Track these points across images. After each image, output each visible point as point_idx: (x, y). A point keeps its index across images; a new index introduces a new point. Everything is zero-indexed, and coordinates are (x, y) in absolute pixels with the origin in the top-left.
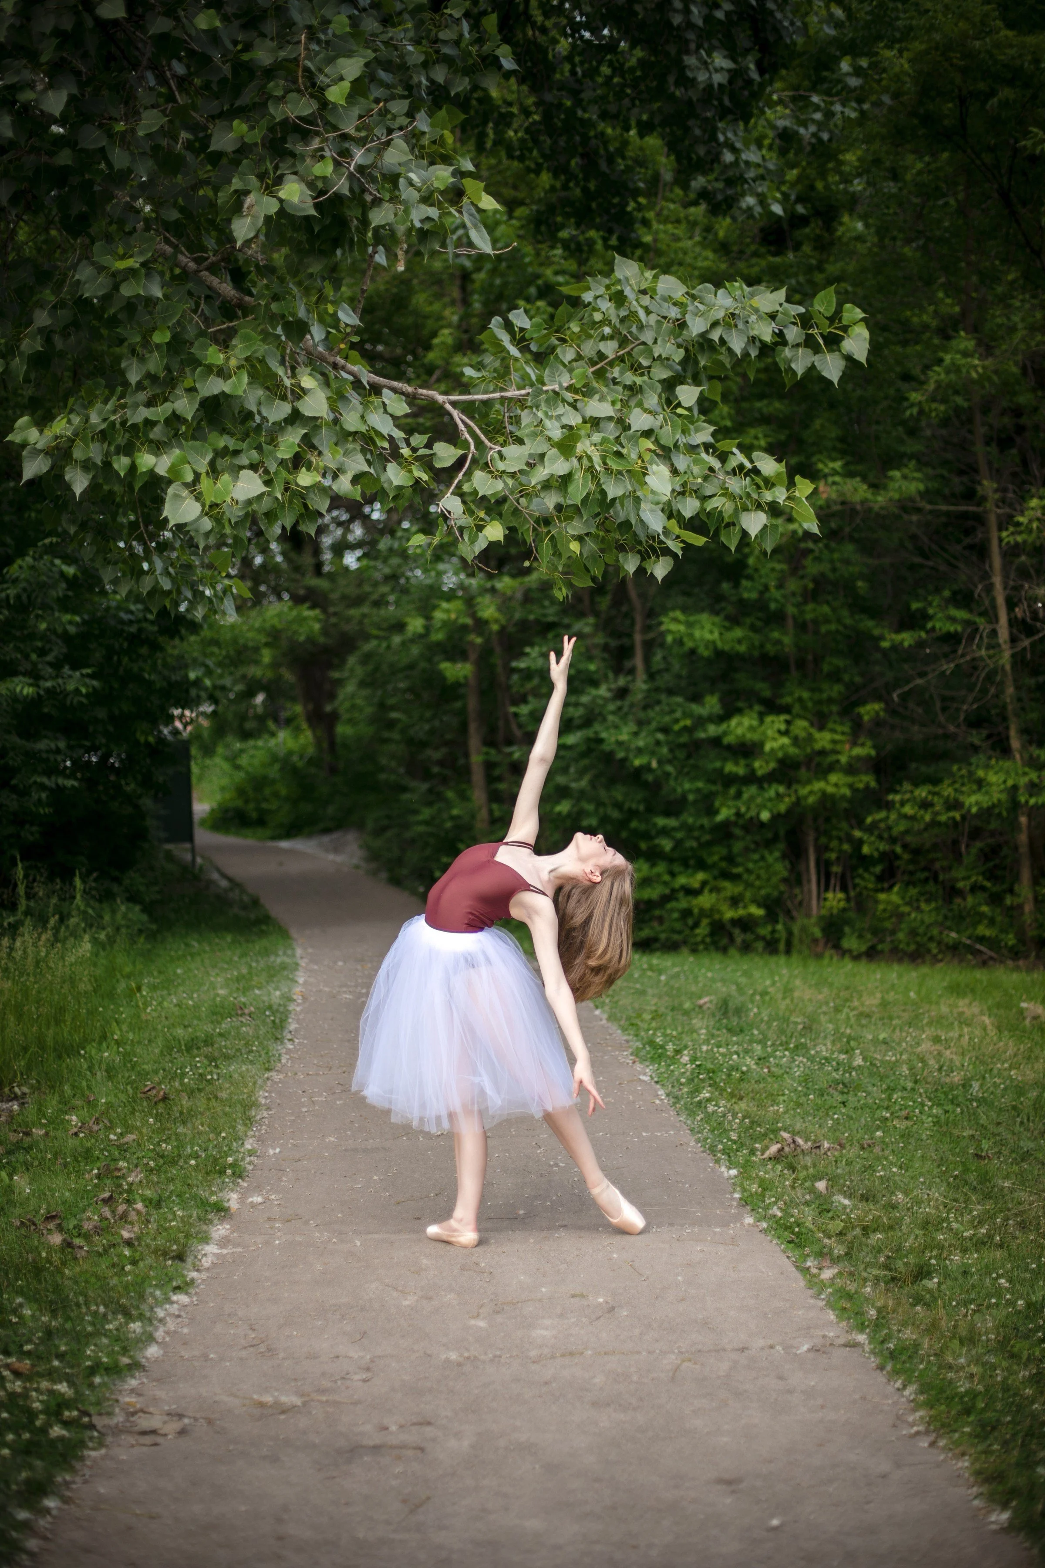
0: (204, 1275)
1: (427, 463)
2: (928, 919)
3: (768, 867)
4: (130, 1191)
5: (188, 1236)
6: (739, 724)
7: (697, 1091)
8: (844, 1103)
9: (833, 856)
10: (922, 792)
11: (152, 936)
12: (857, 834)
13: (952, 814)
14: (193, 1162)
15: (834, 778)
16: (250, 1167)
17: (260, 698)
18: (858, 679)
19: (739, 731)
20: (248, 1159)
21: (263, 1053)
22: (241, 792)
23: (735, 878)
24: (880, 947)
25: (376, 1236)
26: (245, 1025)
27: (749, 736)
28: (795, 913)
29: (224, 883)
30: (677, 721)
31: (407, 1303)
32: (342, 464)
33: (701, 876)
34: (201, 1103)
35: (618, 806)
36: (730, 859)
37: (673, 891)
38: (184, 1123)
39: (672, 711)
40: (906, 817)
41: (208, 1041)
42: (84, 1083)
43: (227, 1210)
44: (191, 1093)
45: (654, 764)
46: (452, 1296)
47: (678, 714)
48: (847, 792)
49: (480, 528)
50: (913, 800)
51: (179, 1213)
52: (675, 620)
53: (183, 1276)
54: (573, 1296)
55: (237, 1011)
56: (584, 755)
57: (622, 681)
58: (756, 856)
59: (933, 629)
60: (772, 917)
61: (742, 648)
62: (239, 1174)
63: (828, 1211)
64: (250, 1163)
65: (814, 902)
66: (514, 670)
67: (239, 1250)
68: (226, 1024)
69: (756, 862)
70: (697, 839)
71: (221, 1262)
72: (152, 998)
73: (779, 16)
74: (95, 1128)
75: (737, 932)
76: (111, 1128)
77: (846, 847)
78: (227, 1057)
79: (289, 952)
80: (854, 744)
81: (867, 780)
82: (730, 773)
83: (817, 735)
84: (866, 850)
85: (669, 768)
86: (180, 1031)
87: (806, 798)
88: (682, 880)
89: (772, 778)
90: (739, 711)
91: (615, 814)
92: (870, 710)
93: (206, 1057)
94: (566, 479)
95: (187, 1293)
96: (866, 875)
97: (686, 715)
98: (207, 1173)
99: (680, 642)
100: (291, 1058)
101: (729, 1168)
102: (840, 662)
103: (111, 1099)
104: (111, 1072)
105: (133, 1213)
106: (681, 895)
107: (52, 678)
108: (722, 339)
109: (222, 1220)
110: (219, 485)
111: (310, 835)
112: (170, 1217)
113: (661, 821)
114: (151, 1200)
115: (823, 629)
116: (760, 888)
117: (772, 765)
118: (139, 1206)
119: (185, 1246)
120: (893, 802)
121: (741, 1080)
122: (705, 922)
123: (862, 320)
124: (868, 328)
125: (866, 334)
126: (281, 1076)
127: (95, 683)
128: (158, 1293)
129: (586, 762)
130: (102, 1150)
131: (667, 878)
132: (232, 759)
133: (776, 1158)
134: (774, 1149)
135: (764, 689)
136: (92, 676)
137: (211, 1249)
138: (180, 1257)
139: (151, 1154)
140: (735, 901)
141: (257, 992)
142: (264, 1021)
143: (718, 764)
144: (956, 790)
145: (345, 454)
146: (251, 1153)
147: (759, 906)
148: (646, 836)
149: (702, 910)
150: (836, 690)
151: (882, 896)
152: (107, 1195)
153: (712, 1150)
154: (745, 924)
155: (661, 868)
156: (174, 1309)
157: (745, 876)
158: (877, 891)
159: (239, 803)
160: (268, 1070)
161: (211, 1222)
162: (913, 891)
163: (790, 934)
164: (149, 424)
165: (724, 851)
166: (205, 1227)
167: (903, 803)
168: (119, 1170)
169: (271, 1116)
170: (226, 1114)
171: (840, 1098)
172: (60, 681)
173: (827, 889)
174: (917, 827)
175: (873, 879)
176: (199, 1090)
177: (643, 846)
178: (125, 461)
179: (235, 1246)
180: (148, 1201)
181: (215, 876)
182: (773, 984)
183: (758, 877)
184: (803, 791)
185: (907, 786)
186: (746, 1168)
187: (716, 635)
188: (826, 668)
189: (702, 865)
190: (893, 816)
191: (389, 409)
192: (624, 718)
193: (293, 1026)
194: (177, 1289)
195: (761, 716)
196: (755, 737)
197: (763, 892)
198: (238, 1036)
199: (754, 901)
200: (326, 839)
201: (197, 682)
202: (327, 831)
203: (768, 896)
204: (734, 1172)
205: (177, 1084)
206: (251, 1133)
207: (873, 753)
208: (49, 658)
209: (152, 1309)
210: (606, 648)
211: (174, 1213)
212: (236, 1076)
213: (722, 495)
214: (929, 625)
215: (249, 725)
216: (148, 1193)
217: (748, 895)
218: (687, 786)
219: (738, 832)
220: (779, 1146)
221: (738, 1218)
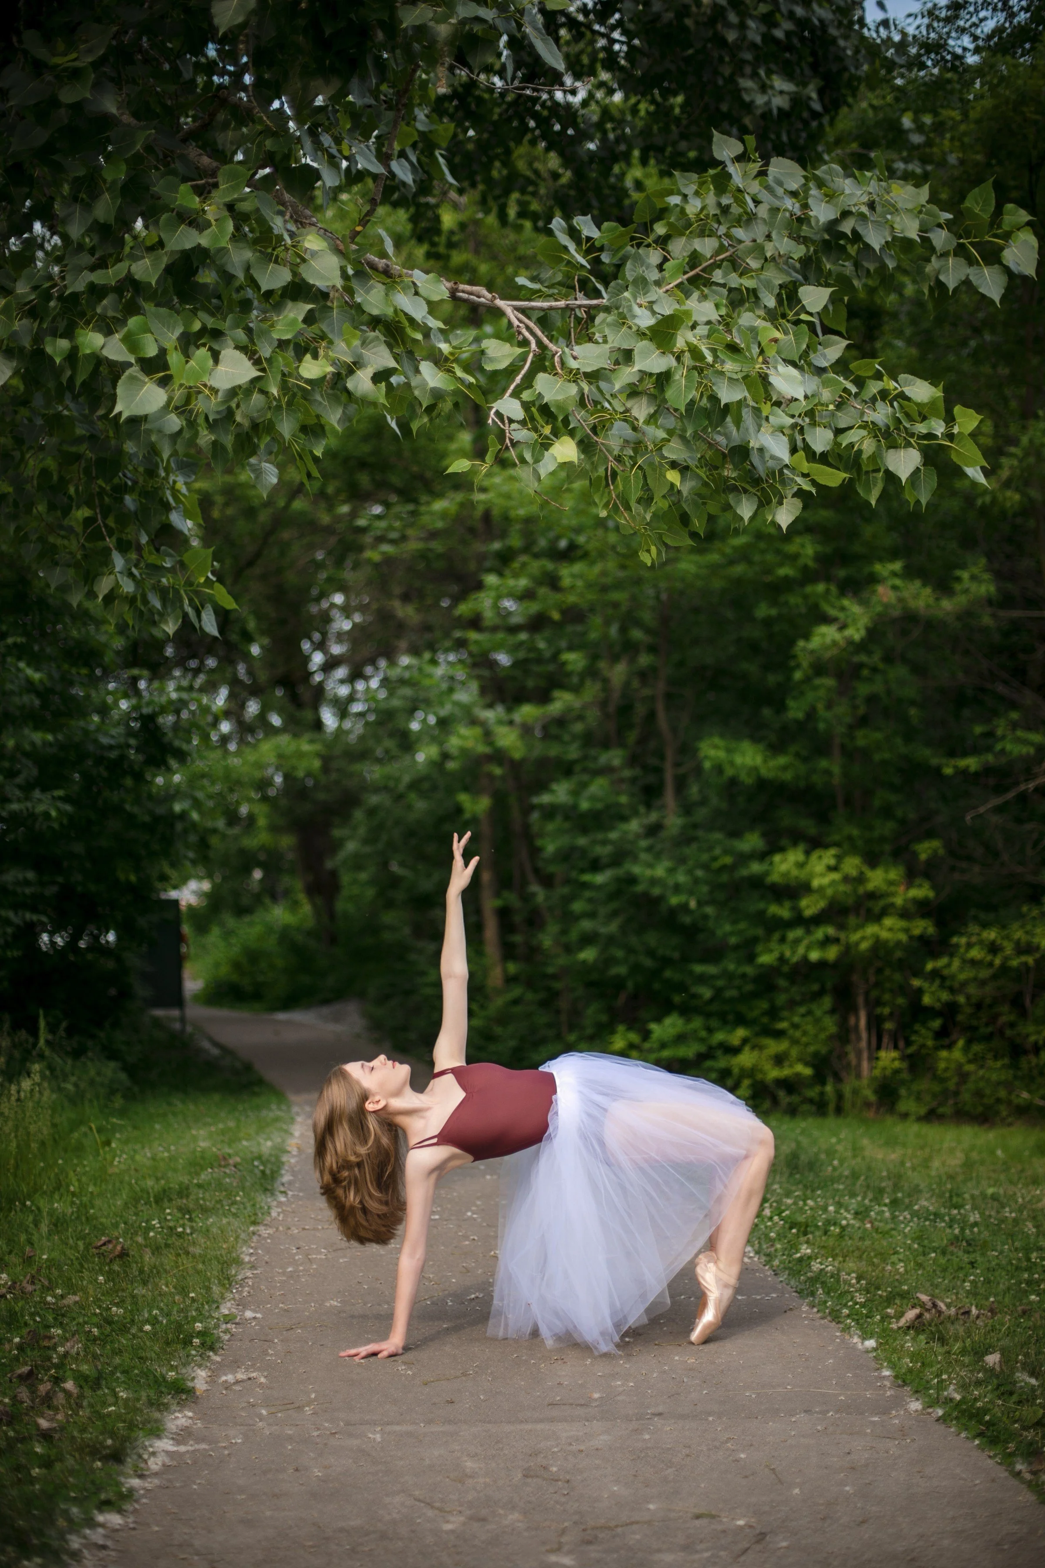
0: (148, 1484)
1: (474, 365)
2: (994, 1077)
3: (817, 1021)
4: (60, 1366)
5: (132, 1426)
6: (784, 861)
7: (794, 1246)
8: (972, 1264)
9: (886, 1011)
10: (991, 935)
11: (129, 1096)
12: (916, 983)
13: (1024, 959)
14: (148, 1328)
15: (888, 922)
16: (226, 1337)
17: (258, 874)
18: (912, 816)
19: (784, 868)
20: (224, 1326)
21: (248, 1205)
22: (236, 966)
23: (779, 1034)
24: (941, 1110)
25: (397, 1428)
26: (229, 1176)
27: (795, 872)
28: (843, 1074)
29: (215, 1052)
30: (715, 859)
31: (448, 1527)
32: (360, 356)
33: (741, 1033)
34: (167, 1260)
35: (651, 953)
36: (773, 1013)
37: (711, 1048)
38: (145, 1283)
39: (710, 849)
40: (973, 962)
41: (184, 1192)
42: (23, 1237)
43: (191, 1392)
44: (157, 1250)
45: (693, 904)
46: (515, 1516)
47: (717, 851)
48: (903, 937)
49: (546, 445)
50: (981, 942)
51: (123, 1394)
52: (716, 747)
53: (119, 1484)
54: (698, 1517)
55: (222, 1161)
56: (615, 895)
57: (654, 817)
58: (802, 1010)
59: (1003, 751)
60: (819, 1078)
61: (788, 776)
62: (210, 1344)
63: (1011, 1393)
64: (226, 1331)
65: (865, 1064)
66: (533, 807)
67: (203, 1446)
68: (204, 1176)
69: (803, 1016)
70: (739, 988)
71: (177, 1462)
72: (122, 1151)
73: (841, 43)
74: (30, 1288)
75: (781, 1094)
76: (48, 1289)
77: (901, 1001)
78: (205, 1210)
79: (284, 1107)
80: (910, 884)
81: (922, 926)
82: (774, 916)
83: (870, 874)
84: (927, 1000)
85: (709, 910)
86: (150, 1183)
87: (857, 944)
88: (720, 1036)
89: (818, 920)
90: (782, 850)
91: (648, 962)
92: (925, 849)
93: (180, 1209)
94: (664, 379)
95: (120, 1511)
96: (923, 1031)
97: (726, 852)
98: (168, 1343)
99: (719, 769)
100: (283, 1212)
101: (864, 1339)
102: (893, 798)
103: (55, 1254)
104: (58, 1224)
105: (61, 1395)
106: (719, 1053)
107: (19, 800)
108: (854, 231)
109: (182, 1405)
110: (192, 363)
111: (308, 1006)
112: (110, 1399)
113: (699, 969)
114: (86, 1378)
115: (877, 757)
116: (807, 1045)
117: (822, 904)
118: (69, 1385)
119: (126, 1439)
120: (957, 946)
121: (841, 1236)
122: (746, 1082)
123: (1029, 224)
124: (1036, 234)
125: (1034, 241)
126: (270, 1231)
127: (68, 808)
128: (75, 1510)
129: (614, 905)
130: (32, 1315)
131: (703, 1034)
132: (228, 934)
133: (916, 1326)
134: (911, 1314)
135: (809, 826)
136: (66, 799)
137: (164, 1445)
138: (117, 1457)
139: (95, 1320)
140: (779, 1060)
141: (245, 1143)
142: (251, 1172)
143: (761, 905)
144: (1027, 933)
145: (364, 343)
146: (228, 1319)
147: (807, 1064)
148: (681, 987)
149: (742, 1069)
150: (888, 828)
151: (944, 1054)
152: (25, 1369)
153: (835, 1316)
154: (789, 1085)
155: (697, 1023)
156: (97, 1536)
157: (791, 1032)
158: (937, 1048)
159: (235, 978)
160: (254, 1223)
161: (167, 1407)
162: (977, 1048)
163: (840, 1096)
164: (96, 292)
165: (765, 1005)
166: (157, 1415)
167: (969, 946)
168: (50, 1338)
169: (255, 1276)
170: (198, 1272)
171: (966, 1258)
172: (29, 805)
173: (879, 1048)
174: (984, 974)
175: (930, 1034)
176: (167, 1246)
177: (677, 999)
178: (64, 344)
179: (198, 1440)
180: (81, 1379)
181: (206, 1045)
182: (839, 1141)
183: (805, 1033)
184: (855, 937)
185: (974, 928)
186: (886, 1337)
187: (759, 760)
188: (877, 803)
189: (741, 1021)
190: (956, 963)
191: (421, 291)
192: (658, 856)
193: (286, 1178)
194: (106, 1505)
195: (808, 853)
196: (802, 874)
197: (812, 1049)
198: (220, 1186)
199: (800, 1060)
200: (325, 1010)
201: (183, 815)
202: (326, 1002)
203: (816, 1054)
204: (871, 1343)
205: (140, 1239)
206: (229, 1295)
207: (931, 894)
208: (19, 780)
209: (62, 1537)
210: (633, 780)
211: (115, 1395)
212: (214, 1230)
213: (860, 427)
214: (998, 747)
215: (245, 901)
216: (85, 1368)
217: (794, 1052)
218: (728, 928)
219: (782, 983)
220: (917, 1311)
221: (898, 1403)
